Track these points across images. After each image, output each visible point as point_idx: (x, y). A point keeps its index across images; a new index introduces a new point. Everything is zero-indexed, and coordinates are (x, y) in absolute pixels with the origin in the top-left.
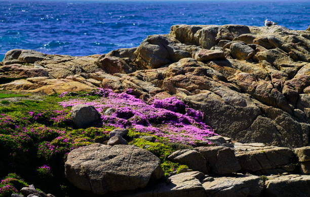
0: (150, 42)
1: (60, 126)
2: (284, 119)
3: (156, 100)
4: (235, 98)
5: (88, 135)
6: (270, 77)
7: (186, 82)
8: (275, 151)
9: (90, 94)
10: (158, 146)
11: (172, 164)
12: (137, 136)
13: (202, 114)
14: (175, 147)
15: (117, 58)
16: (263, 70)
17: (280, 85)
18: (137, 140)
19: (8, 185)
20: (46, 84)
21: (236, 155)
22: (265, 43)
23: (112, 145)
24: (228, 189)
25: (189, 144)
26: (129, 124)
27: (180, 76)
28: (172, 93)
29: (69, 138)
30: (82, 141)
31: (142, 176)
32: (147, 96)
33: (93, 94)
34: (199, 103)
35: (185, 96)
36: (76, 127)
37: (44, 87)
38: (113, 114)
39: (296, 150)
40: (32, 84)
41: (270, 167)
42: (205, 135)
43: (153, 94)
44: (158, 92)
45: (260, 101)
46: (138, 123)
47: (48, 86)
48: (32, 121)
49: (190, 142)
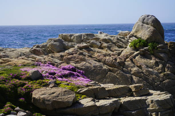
0: (55, 41)
1: (25, 80)
2: (120, 73)
3: (62, 67)
4: (97, 64)
5: (39, 83)
6: (110, 55)
7: (74, 58)
8: (121, 87)
9: (32, 65)
10: (71, 87)
11: (79, 95)
12: (60, 83)
13: (84, 72)
14: (79, 88)
15: (40, 49)
16: (106, 52)
17: (116, 58)
18: (61, 85)
19: (9, 108)
20: (10, 61)
21: (106, 89)
22: (105, 41)
23: (52, 87)
24: (107, 105)
25: (84, 86)
26: (55, 78)
27: (71, 56)
28: (68, 63)
29: (31, 85)
30: (36, 86)
31: (69, 101)
32: (57, 65)
33: (33, 65)
34: (82, 67)
35: (75, 65)
36: (32, 80)
37: (10, 63)
38: (47, 73)
39: (130, 86)
40: (4, 61)
41: (120, 94)
42: (88, 81)
43: (60, 64)
44: (62, 63)
45: (108, 66)
46: (59, 77)
47: (12, 62)
48: (12, 78)
49: (84, 85)
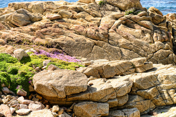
0: (18, 12)
4: (80, 38)
7: (50, 32)
8: (123, 63)
16: (82, 23)
17: (97, 29)
22: (76, 9)
24: (124, 86)
27: (45, 29)
28: (42, 38)
31: (83, 86)
34: (62, 42)
35: (53, 40)
